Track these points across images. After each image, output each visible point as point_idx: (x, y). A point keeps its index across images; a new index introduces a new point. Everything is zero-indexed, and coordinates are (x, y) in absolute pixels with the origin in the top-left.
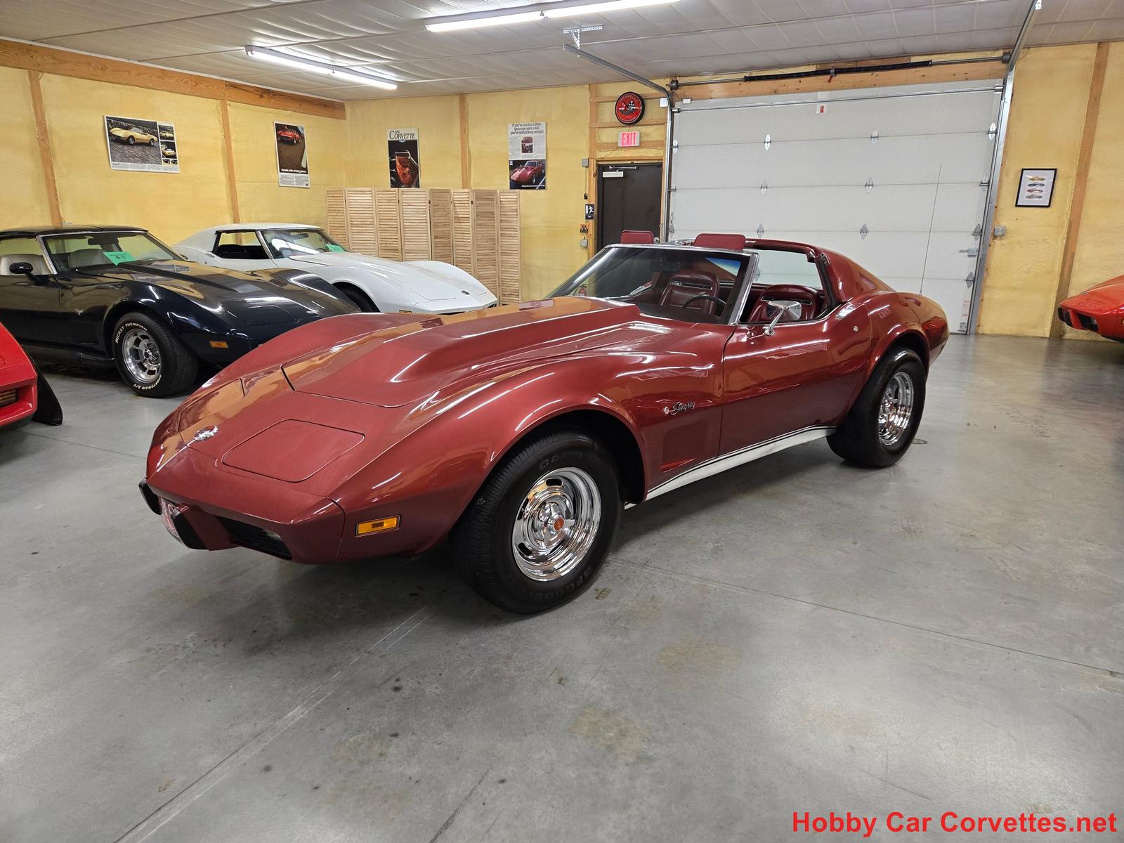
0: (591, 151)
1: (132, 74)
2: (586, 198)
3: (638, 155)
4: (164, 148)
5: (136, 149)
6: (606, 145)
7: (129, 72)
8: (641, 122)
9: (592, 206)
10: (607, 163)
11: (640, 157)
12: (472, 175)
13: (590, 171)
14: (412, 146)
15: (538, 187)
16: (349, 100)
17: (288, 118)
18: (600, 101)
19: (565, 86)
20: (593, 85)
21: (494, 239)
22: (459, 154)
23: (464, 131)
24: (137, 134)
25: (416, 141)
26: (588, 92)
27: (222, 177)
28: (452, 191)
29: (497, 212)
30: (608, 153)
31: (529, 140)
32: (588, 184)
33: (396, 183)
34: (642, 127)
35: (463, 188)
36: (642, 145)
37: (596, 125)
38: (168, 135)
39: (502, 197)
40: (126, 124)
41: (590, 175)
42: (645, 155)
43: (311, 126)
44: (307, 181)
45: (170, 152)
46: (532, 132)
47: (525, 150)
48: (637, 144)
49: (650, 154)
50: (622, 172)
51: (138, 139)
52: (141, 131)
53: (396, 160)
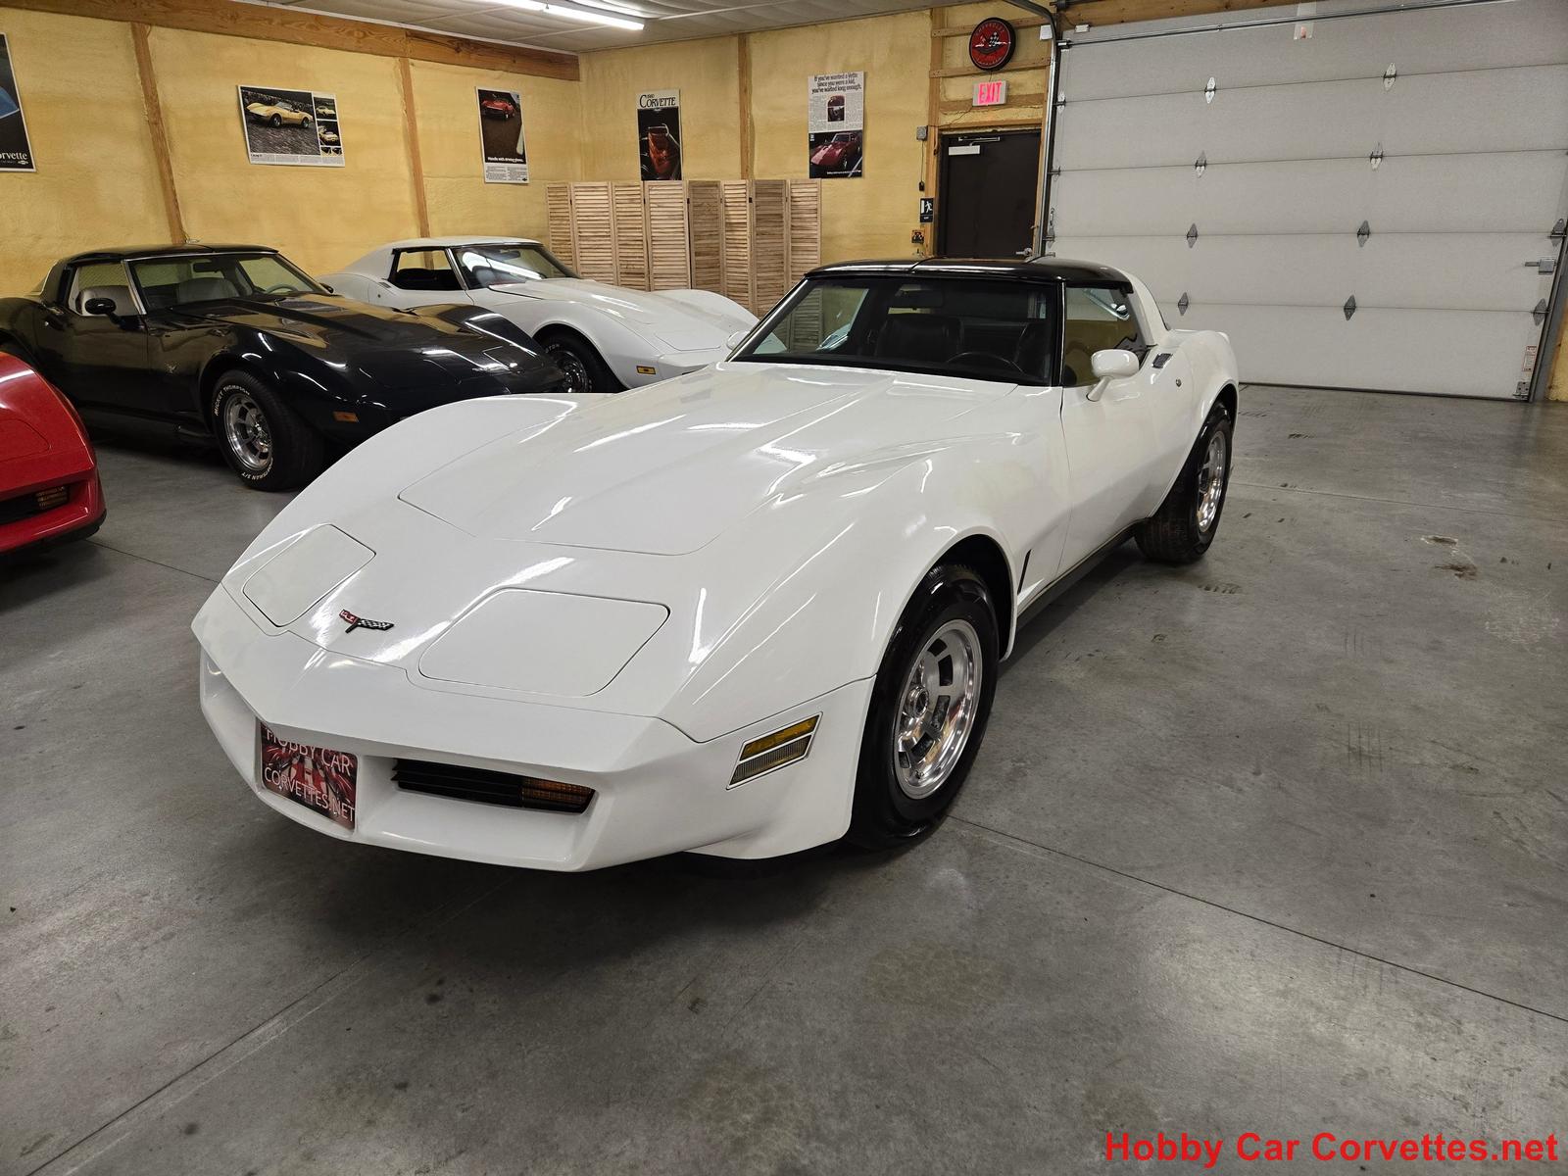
0: (932, 115)
1: (272, 23)
2: (922, 188)
3: (1004, 118)
4: (322, 131)
5: (284, 134)
6: (954, 104)
7: (269, 20)
8: (1010, 65)
9: (931, 200)
10: (955, 132)
11: (1009, 120)
12: (756, 158)
13: (928, 146)
14: (671, 116)
15: (851, 173)
16: (584, 51)
17: (496, 81)
18: (947, 34)
19: (892, 13)
20: (938, 9)
21: (782, 255)
22: (737, 127)
23: (745, 90)
24: (283, 110)
25: (676, 109)
26: (929, 21)
27: (405, 171)
28: (723, 183)
29: (787, 213)
30: (958, 116)
31: (839, 101)
32: (925, 165)
33: (648, 174)
34: (1010, 74)
35: (743, 179)
36: (1010, 102)
37: (939, 73)
38: (328, 111)
39: (794, 191)
40: (269, 97)
41: (928, 152)
42: (1014, 117)
43: (529, 93)
44: (525, 174)
45: (330, 136)
46: (842, 90)
47: (833, 117)
48: (1002, 101)
49: (1021, 115)
50: (979, 147)
51: (285, 119)
52: (290, 107)
53: (649, 137)
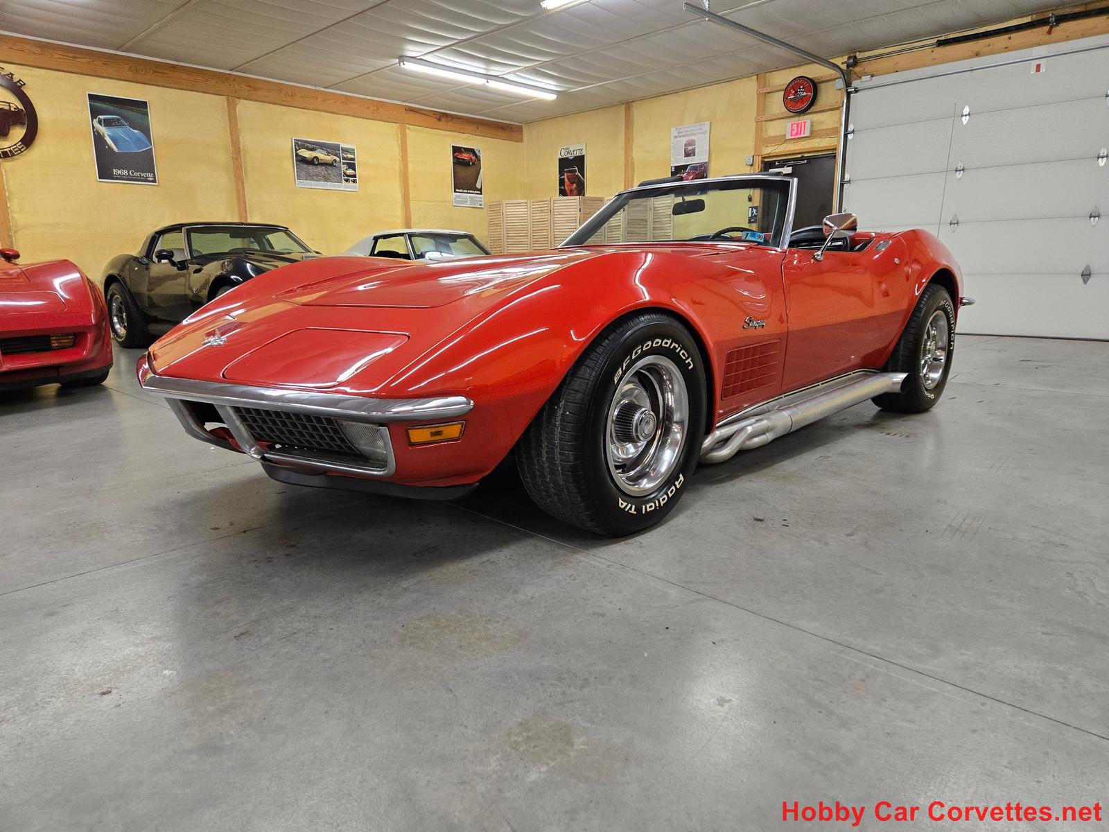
0: (757, 148)
1: (319, 100)
2: (750, 199)
3: (809, 146)
4: (345, 168)
5: (319, 168)
6: (773, 139)
7: (316, 99)
8: (813, 109)
9: (756, 208)
10: (774, 159)
11: (811, 148)
13: (754, 170)
14: (579, 161)
16: (528, 123)
17: (465, 141)
18: (768, 91)
19: (730, 80)
20: (761, 73)
22: (622, 165)
23: (629, 140)
24: (321, 155)
25: (584, 156)
26: (756, 83)
27: (398, 196)
28: (606, 199)
29: (650, 220)
30: (772, 148)
31: (691, 143)
34: (814, 115)
36: (813, 135)
37: (763, 119)
38: (350, 156)
39: (655, 203)
40: (312, 146)
42: (817, 145)
43: (488, 149)
44: (481, 201)
45: (350, 172)
46: (693, 135)
47: (687, 154)
48: (808, 134)
49: (822, 143)
50: (791, 168)
51: (321, 160)
52: (325, 153)
53: (565, 176)
